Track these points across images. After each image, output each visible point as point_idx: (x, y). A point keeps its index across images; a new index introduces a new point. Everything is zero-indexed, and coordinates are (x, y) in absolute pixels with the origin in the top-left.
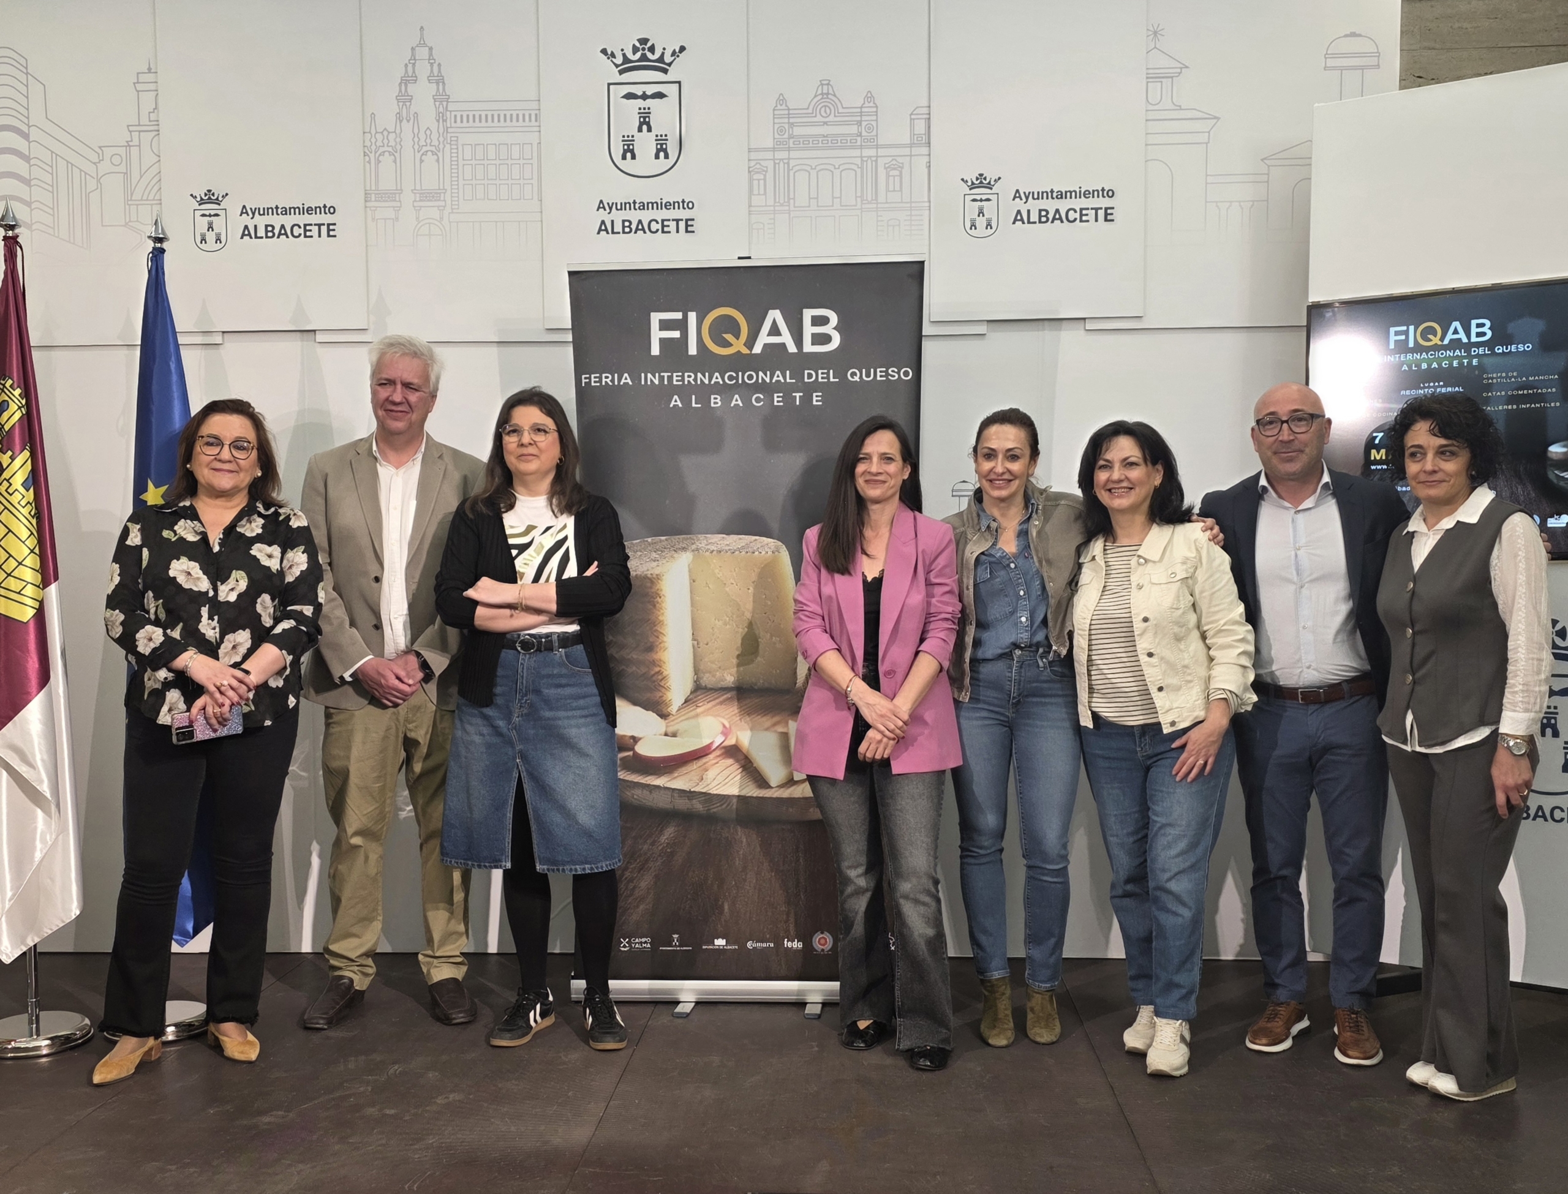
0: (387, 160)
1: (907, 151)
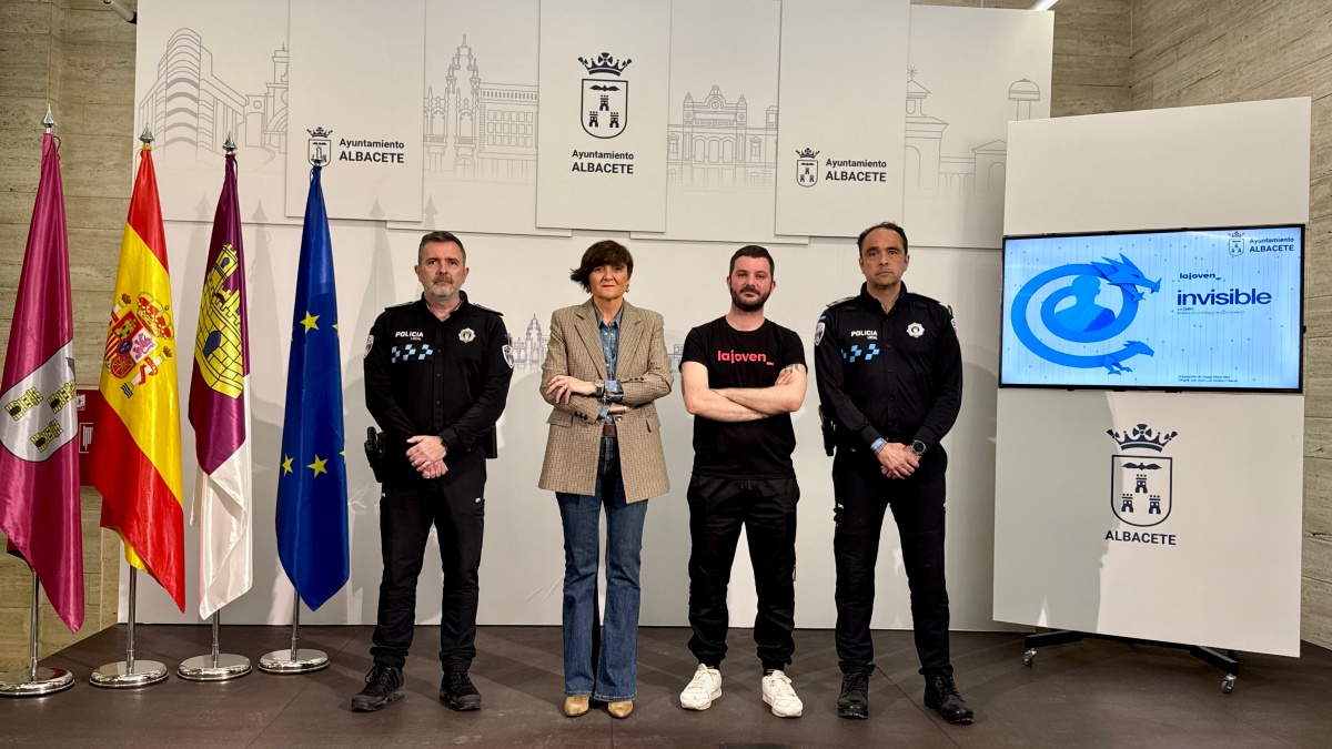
0: (438, 117)
1: (763, 132)
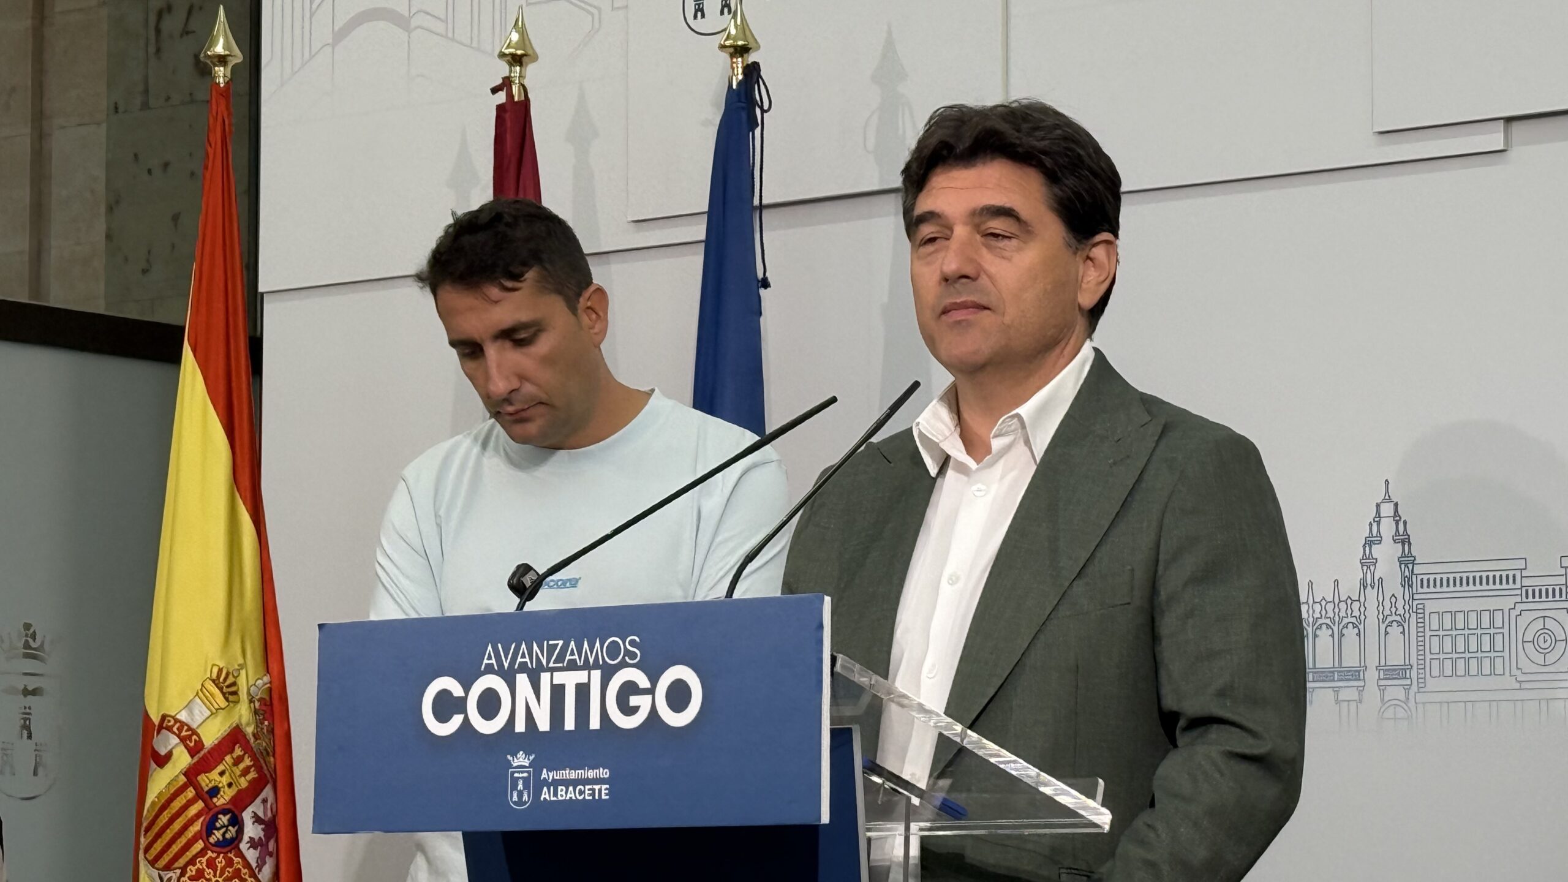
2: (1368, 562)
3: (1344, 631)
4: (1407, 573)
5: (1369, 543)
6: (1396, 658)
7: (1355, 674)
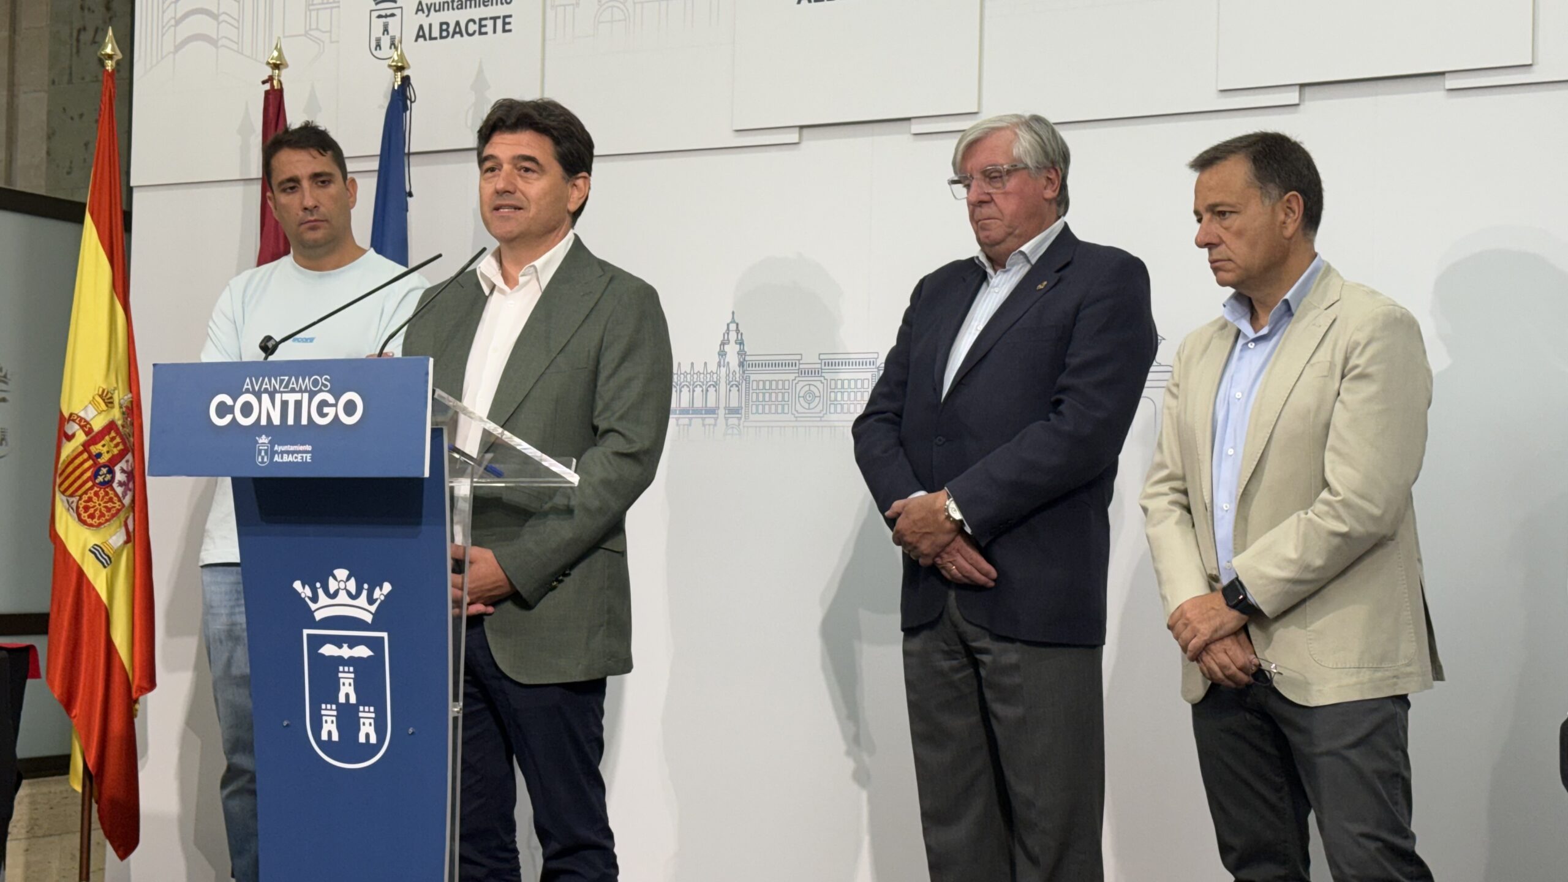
2: (722, 354)
3: (709, 389)
4: (742, 360)
5: (723, 344)
6: (734, 403)
7: (712, 411)
